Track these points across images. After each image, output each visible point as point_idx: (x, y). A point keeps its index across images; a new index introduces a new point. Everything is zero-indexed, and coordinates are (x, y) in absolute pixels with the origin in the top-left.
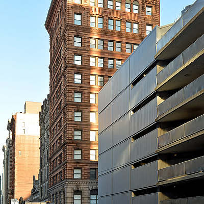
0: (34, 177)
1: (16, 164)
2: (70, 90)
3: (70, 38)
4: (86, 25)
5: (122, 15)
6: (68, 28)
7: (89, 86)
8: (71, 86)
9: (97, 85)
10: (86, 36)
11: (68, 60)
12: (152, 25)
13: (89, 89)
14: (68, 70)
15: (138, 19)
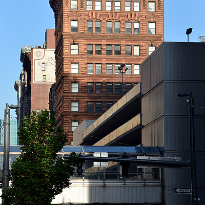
2: (66, 100)
3: (66, 46)
4: (83, 31)
5: (120, 16)
6: (64, 37)
7: (86, 95)
8: (67, 96)
9: (94, 92)
10: (83, 43)
11: (64, 70)
12: (155, 22)
13: (86, 98)
14: (64, 80)
15: (138, 18)
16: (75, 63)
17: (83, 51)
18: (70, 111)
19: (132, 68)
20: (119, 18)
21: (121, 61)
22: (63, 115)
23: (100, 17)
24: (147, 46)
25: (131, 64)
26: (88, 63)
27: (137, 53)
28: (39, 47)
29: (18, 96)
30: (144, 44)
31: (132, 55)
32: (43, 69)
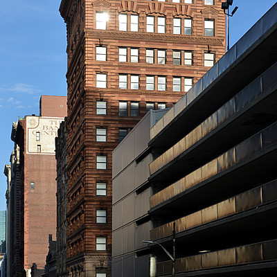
0: (50, 237)
1: (25, 204)
2: (89, 124)
3: (89, 49)
4: (114, 28)
5: (166, 8)
6: (86, 35)
7: (117, 119)
8: (90, 119)
9: (129, 115)
10: (114, 44)
11: (86, 82)
12: (214, 20)
13: (117, 122)
14: (87, 97)
15: (191, 12)
16: (101, 73)
17: (113, 56)
18: (94, 140)
19: (182, 82)
20: (164, 11)
21: (166, 72)
22: (85, 147)
23: (137, 8)
24: (203, 52)
25: (180, 77)
26: (120, 74)
27: (189, 62)
28: (34, 115)
29: (8, 181)
30: (198, 49)
31: (182, 64)
32: (38, 139)
